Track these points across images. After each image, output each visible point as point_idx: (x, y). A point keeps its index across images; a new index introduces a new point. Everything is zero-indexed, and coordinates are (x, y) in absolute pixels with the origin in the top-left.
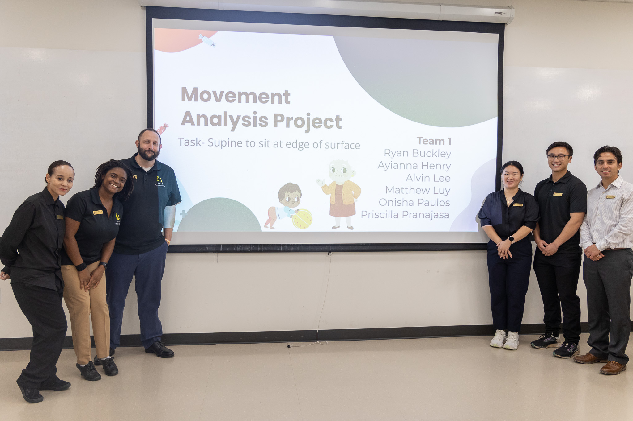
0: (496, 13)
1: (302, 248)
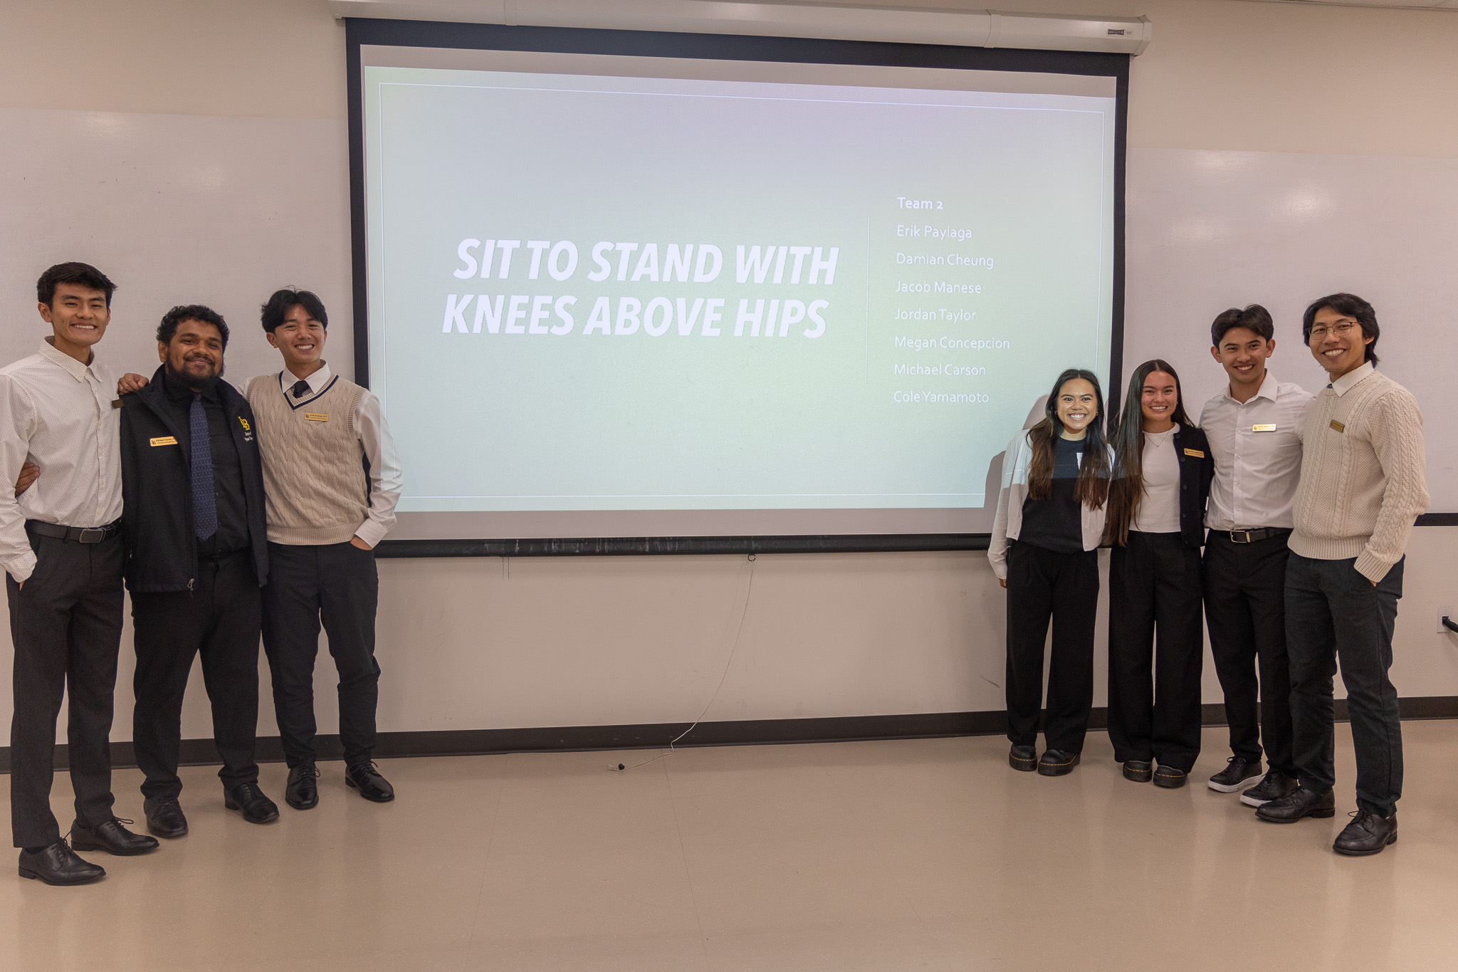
0: (1111, 32)
1: (692, 546)
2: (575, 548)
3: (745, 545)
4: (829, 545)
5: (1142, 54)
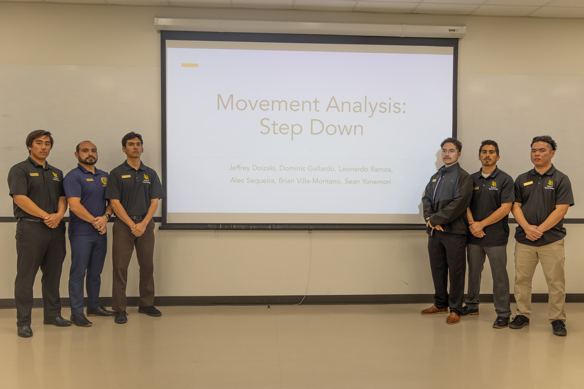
0: (450, 30)
1: (287, 227)
2: (243, 227)
3: (307, 227)
4: (340, 227)
5: (463, 38)
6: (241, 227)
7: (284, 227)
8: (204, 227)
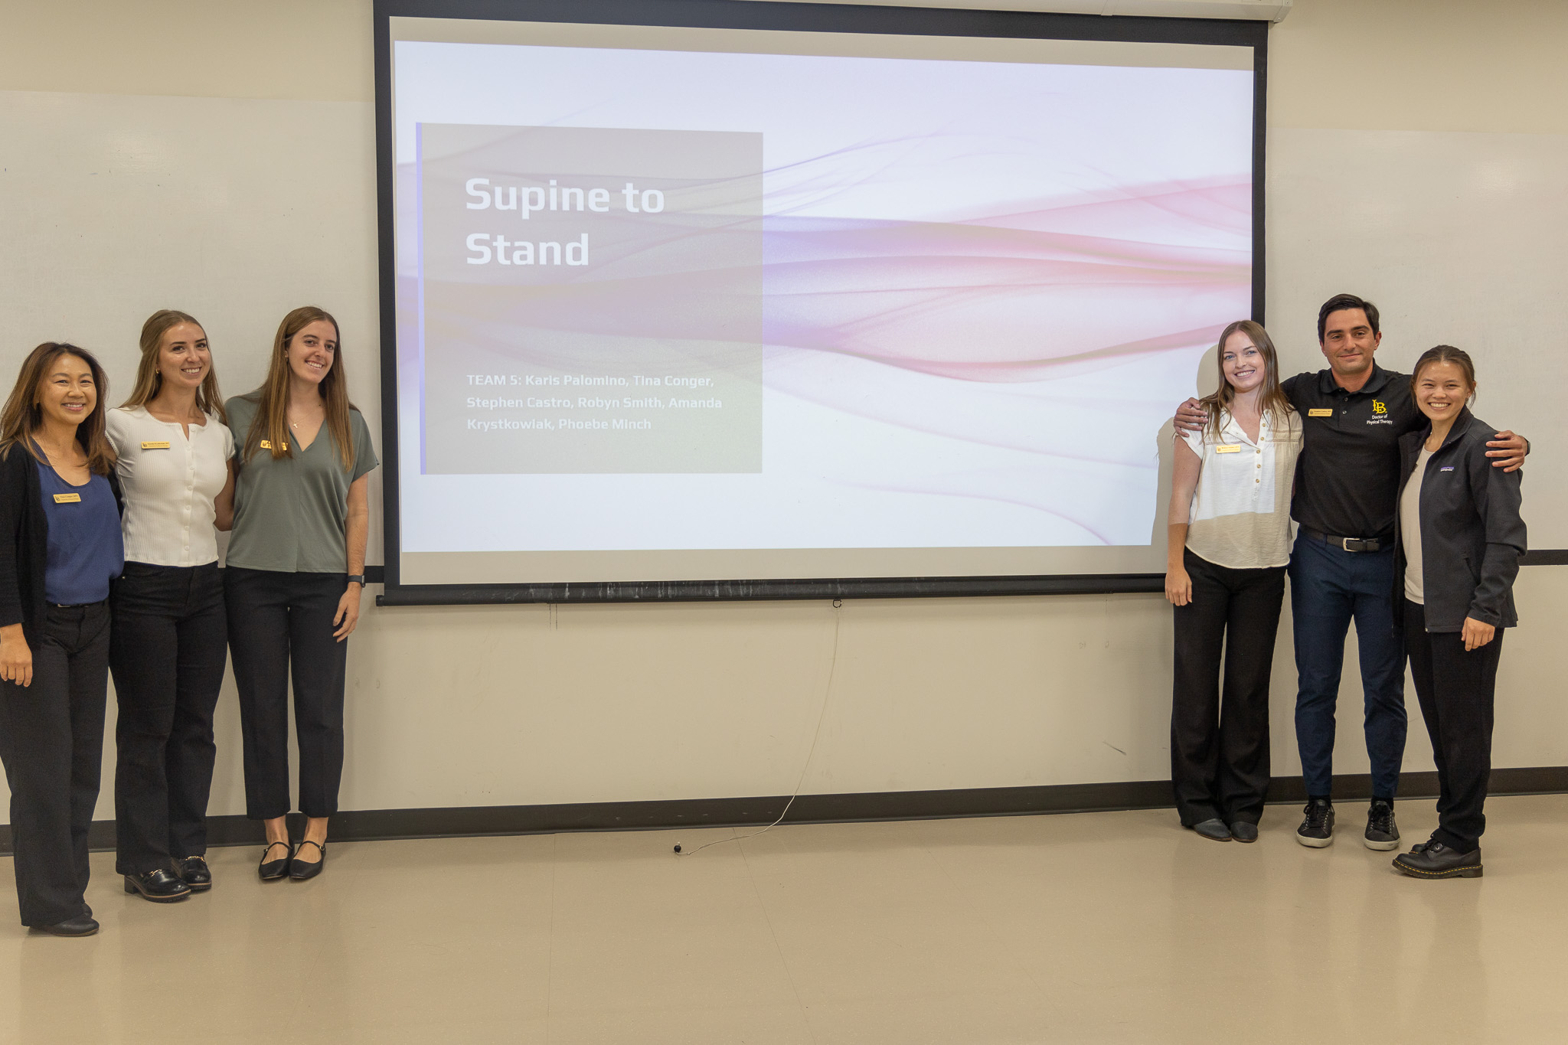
1: (768, 590)
2: (634, 593)
3: (829, 588)
4: (926, 588)
5: (1281, 21)
6: (630, 592)
7: (758, 590)
8: (516, 594)
